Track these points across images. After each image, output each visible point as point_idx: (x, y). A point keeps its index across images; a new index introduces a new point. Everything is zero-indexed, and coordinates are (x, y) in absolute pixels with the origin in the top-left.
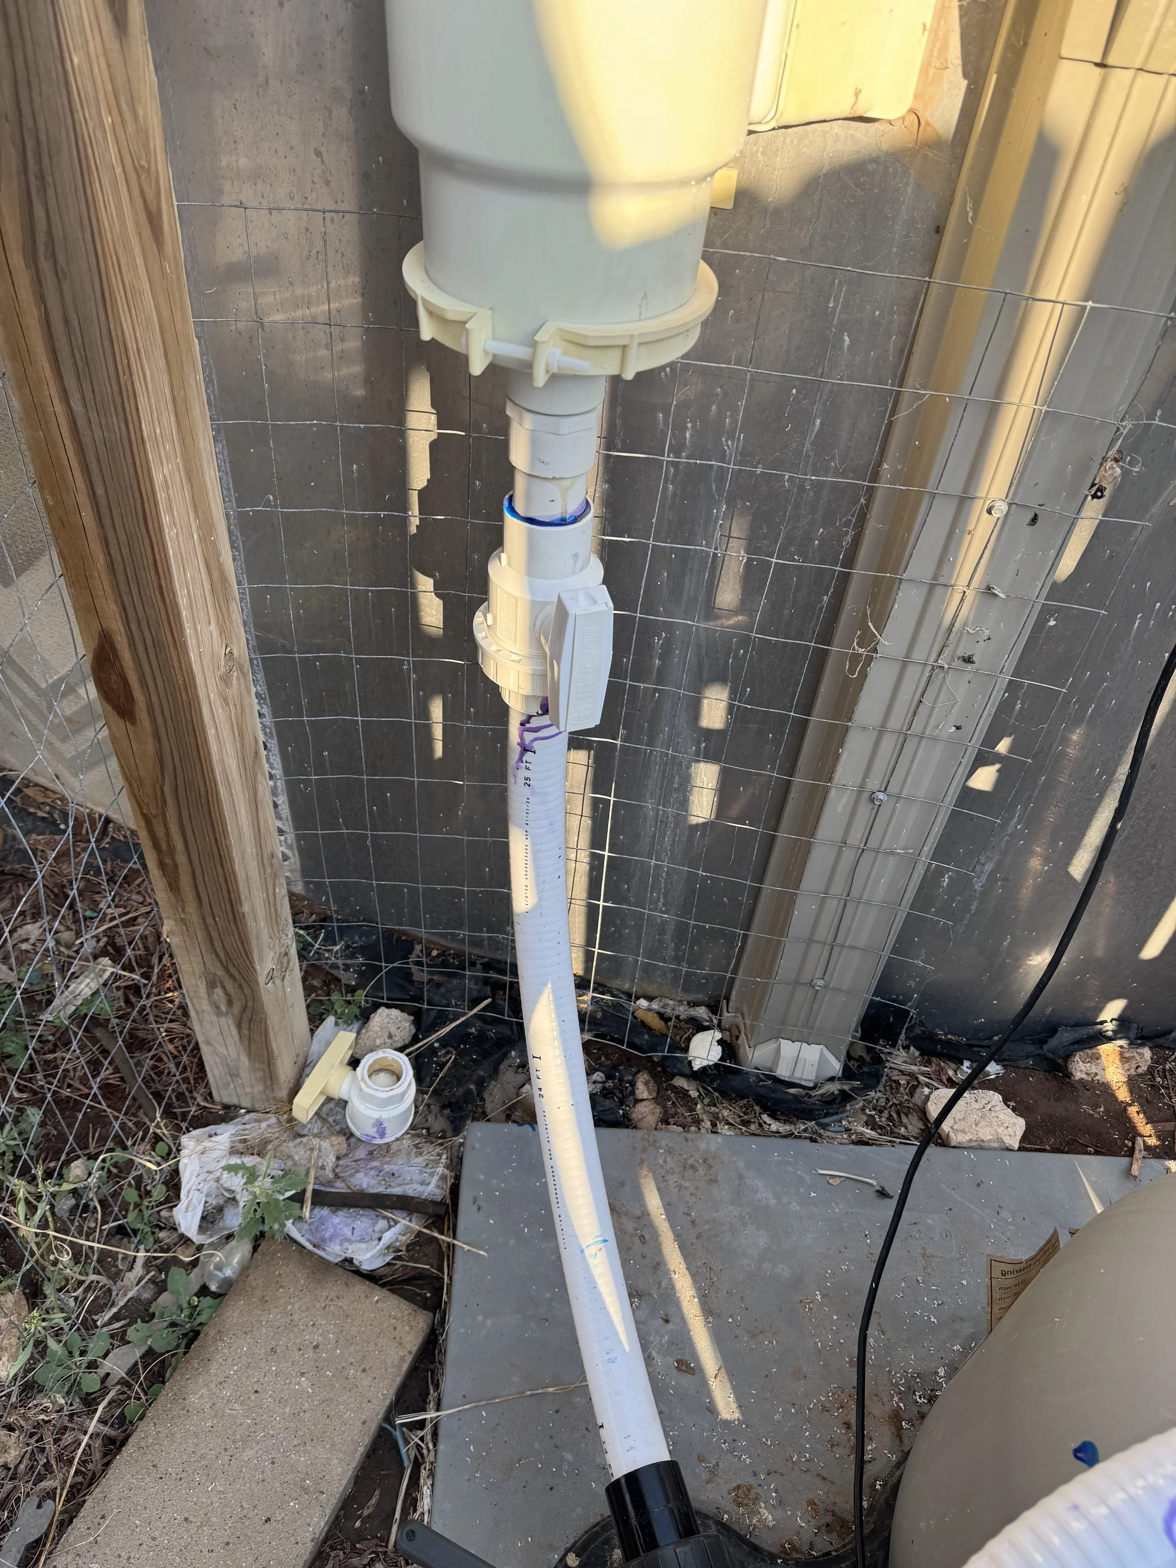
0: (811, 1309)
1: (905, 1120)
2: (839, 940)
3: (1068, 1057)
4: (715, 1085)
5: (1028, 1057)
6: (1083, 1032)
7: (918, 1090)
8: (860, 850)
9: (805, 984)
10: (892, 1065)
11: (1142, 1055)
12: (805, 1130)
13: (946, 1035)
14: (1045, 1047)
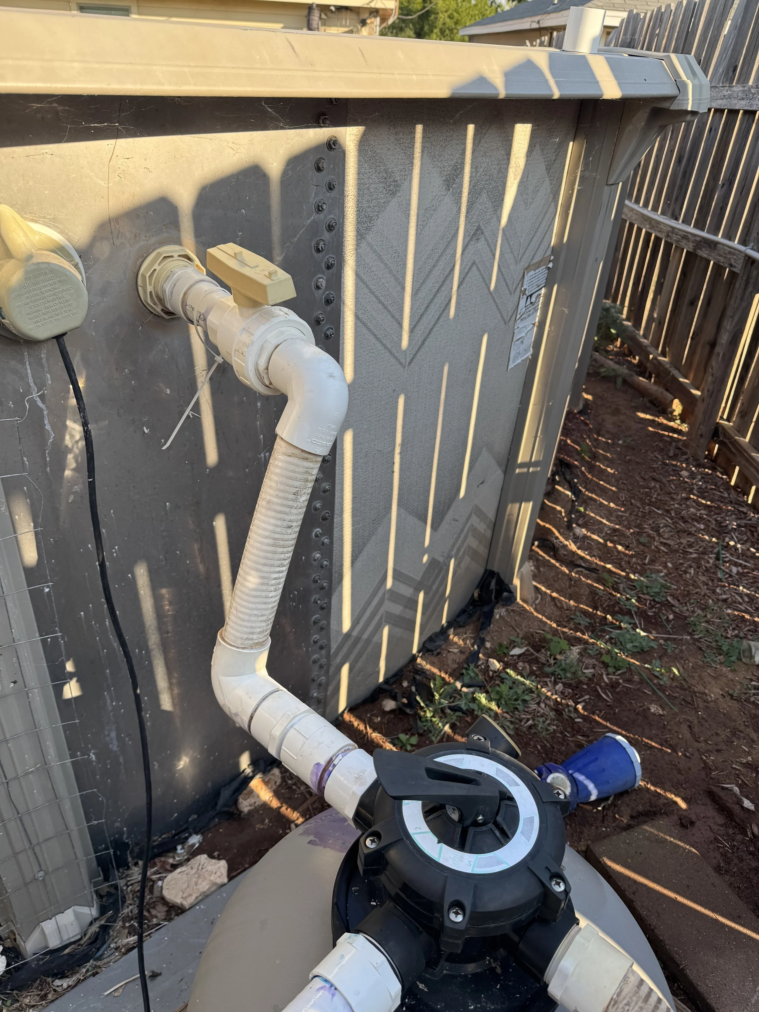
2: (34, 842)
3: (236, 802)
4: (9, 987)
5: (213, 818)
6: (235, 784)
7: (155, 887)
8: (5, 784)
9: (31, 882)
10: (132, 882)
11: (273, 775)
12: (87, 971)
13: (160, 837)
14: (218, 808)
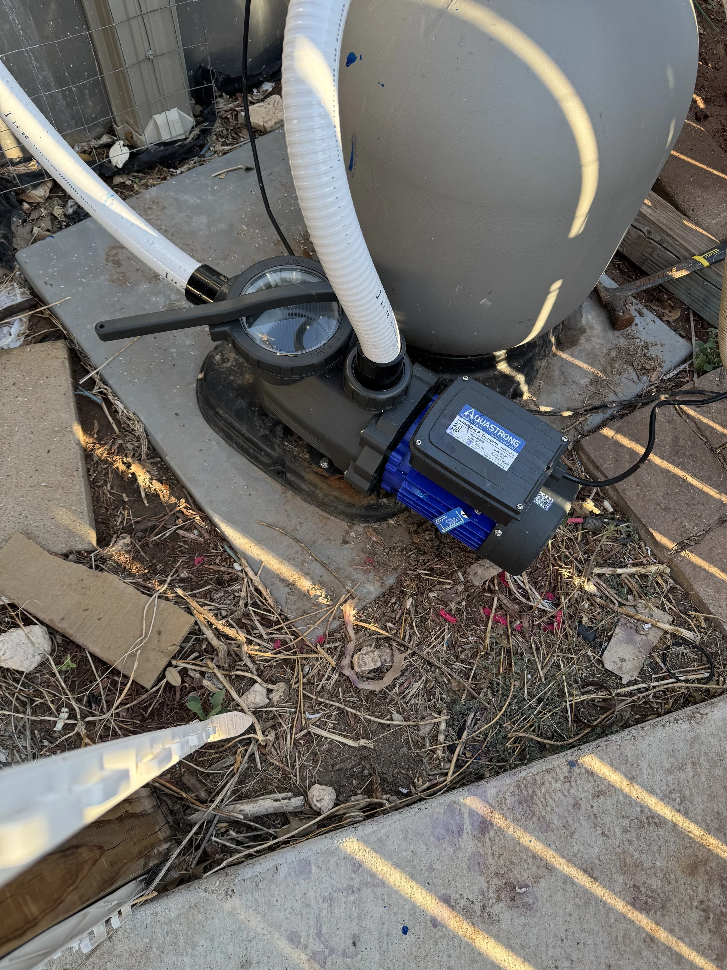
0: (244, 234)
1: (240, 135)
4: (135, 170)
10: (219, 110)
12: (195, 163)
